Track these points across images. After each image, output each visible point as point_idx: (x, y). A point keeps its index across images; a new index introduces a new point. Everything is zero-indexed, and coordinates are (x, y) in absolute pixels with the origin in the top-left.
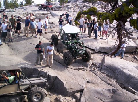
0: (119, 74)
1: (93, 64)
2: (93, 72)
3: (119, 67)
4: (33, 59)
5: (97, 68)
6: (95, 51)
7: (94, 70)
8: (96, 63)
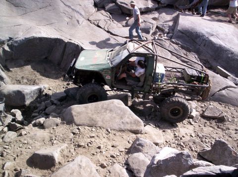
0: (202, 45)
1: (157, 27)
2: (158, 41)
3: (204, 32)
4: (53, 21)
5: (165, 35)
6: (162, 4)
7: (160, 38)
8: (163, 26)
